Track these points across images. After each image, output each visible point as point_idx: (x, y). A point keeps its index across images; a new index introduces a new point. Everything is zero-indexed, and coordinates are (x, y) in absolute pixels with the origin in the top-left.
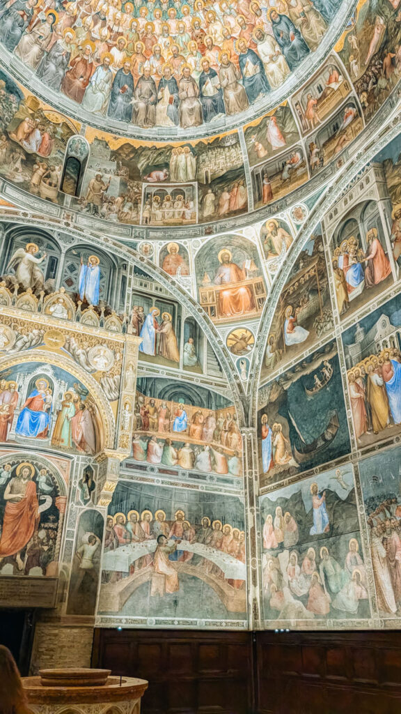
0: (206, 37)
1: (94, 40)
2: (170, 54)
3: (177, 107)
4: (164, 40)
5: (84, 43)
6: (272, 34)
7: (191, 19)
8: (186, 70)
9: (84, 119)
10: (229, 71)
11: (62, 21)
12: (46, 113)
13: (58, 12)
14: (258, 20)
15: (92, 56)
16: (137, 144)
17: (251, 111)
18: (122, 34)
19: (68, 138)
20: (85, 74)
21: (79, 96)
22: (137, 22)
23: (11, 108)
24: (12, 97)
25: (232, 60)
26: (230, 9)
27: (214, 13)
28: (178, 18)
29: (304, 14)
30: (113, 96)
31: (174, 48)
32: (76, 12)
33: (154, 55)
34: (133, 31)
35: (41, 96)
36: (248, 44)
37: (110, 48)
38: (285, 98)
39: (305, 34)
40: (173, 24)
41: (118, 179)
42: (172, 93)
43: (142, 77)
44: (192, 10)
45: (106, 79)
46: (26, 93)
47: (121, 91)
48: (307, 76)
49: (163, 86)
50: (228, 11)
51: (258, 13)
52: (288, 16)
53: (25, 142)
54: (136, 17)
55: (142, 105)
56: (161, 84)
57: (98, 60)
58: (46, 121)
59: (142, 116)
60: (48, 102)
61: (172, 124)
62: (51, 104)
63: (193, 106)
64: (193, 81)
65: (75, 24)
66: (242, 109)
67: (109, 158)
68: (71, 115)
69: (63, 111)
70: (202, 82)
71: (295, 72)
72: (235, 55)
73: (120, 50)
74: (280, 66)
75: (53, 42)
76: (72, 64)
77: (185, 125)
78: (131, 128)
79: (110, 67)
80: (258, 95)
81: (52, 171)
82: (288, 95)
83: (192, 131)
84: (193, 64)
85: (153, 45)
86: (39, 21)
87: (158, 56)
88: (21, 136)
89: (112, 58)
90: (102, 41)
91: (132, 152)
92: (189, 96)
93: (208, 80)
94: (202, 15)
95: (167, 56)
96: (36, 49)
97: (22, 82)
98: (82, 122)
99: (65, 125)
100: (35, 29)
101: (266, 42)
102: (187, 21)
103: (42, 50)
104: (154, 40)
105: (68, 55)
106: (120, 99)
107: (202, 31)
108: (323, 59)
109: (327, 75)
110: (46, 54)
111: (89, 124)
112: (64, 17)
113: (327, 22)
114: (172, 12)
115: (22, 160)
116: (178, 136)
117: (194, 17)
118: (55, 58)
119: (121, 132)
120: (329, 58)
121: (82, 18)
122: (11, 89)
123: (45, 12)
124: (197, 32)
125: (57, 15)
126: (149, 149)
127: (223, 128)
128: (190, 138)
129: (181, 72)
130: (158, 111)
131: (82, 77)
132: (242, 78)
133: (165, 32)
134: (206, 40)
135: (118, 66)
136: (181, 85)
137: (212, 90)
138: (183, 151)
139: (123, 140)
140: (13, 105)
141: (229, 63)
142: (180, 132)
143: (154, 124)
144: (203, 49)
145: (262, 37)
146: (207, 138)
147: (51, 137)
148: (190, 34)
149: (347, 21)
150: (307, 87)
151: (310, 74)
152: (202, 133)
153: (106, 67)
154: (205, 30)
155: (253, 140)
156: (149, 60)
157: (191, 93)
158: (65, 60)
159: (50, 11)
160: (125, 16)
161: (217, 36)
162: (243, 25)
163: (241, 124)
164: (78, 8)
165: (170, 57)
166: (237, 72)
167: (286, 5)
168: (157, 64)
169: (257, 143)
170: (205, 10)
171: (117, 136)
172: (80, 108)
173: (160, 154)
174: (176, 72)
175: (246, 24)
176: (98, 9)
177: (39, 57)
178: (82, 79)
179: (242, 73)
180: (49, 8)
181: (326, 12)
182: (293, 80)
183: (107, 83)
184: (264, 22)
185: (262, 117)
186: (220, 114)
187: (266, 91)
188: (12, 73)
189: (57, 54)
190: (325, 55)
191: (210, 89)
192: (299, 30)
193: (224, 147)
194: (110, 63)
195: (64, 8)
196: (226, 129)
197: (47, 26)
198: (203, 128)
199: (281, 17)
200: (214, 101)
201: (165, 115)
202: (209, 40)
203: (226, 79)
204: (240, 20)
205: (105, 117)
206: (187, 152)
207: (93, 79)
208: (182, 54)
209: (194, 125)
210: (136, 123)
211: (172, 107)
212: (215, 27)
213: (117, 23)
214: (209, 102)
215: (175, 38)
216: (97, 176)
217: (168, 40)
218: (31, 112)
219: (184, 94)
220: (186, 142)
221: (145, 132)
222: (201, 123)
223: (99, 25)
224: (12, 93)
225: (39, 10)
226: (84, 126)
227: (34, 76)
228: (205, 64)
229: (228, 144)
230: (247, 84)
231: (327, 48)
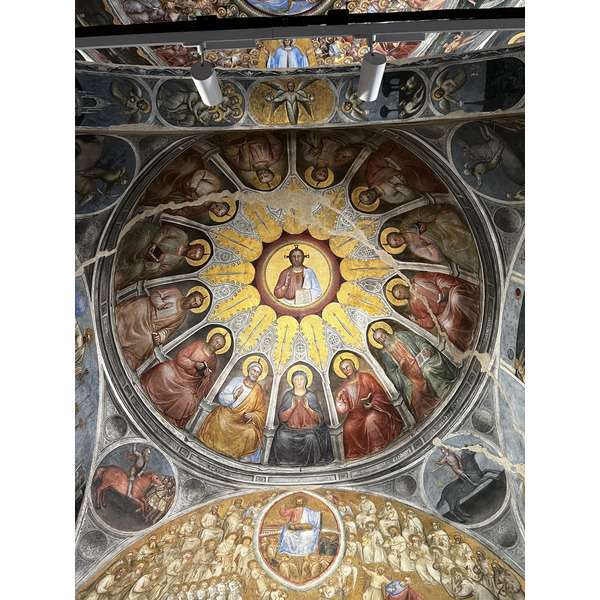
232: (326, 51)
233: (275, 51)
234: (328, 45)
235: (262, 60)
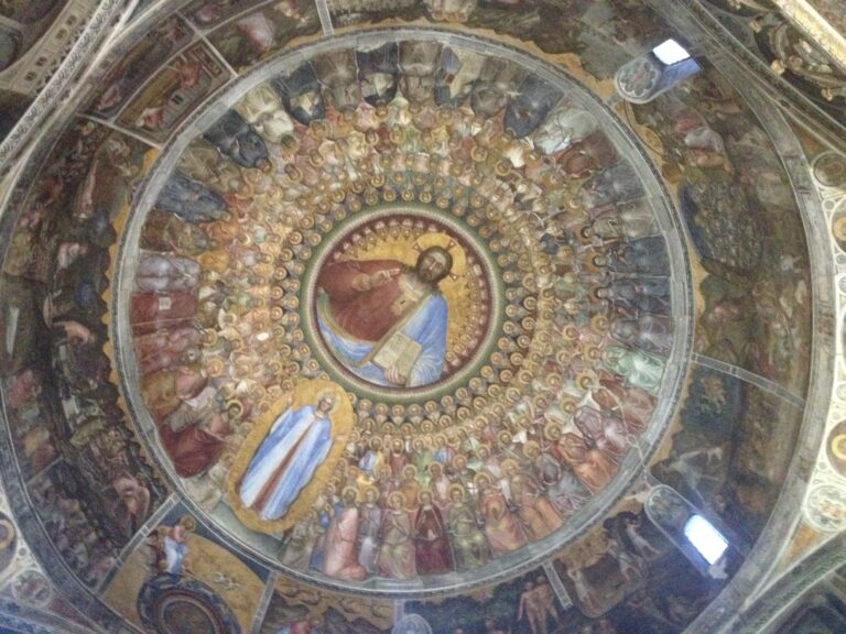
0: (375, 144)
1: (542, 186)
2: (435, 134)
3: (442, 70)
4: (439, 152)
5: (558, 187)
6: (269, 145)
7: (394, 167)
8: (415, 111)
9: (605, 111)
10: (343, 101)
11: (575, 222)
12: (661, 150)
13: (574, 234)
14: (291, 159)
15: (553, 170)
16: (531, 46)
17: (307, 53)
18: (499, 177)
19: (645, 105)
20: (574, 156)
21: (596, 139)
22: (472, 182)
23: (707, 191)
24: (697, 200)
25: (337, 114)
26: (333, 173)
27: (357, 169)
28: (412, 173)
29: (217, 175)
30: (544, 114)
31: (427, 139)
32: (551, 223)
33: (460, 138)
34: (481, 175)
35: (655, 172)
36: (309, 131)
37: (523, 168)
38: (243, 77)
39: (211, 153)
40: (422, 167)
41: (585, 19)
42: (447, 88)
43: (488, 116)
44: (390, 176)
45: (544, 138)
46: (673, 189)
47: (529, 114)
48: (204, 108)
49: (459, 99)
50: (336, 170)
51: (290, 169)
52: (243, 169)
53: (717, 149)
54: (472, 189)
55: (502, 86)
56: (461, 100)
57: (547, 161)
58: (669, 144)
59: (507, 73)
60: (648, 160)
61: (457, 50)
62: (644, 154)
63: (413, 65)
64: (406, 95)
65: (558, 211)
66: (323, 57)
67: (588, 50)
68: (623, 125)
69: (633, 138)
70: (391, 93)
71: (225, 110)
72: (332, 120)
73: (509, 161)
74: (254, 111)
75: (599, 211)
76: (587, 174)
77: (434, 46)
78: (531, 67)
79: (532, 146)
80: (293, 74)
81: (697, 93)
82: (237, 81)
83: (424, 36)
84: (402, 117)
85: (459, 152)
86: (605, 239)
87: (455, 136)
88: (717, 160)
89: (525, 156)
90: (531, 181)
91: (544, 40)
92: (417, 80)
93: (380, 94)
94: (376, 168)
95: (442, 133)
96: (627, 217)
97: (671, 202)
98: (609, 109)
99: (639, 121)
100: (615, 235)
101: (278, 134)
102: (400, 165)
103: (620, 210)
104: (455, 156)
105: (587, 186)
106: (535, 105)
107: (379, 152)
108: (178, 133)
109: (166, 118)
110: (618, 204)
111: (600, 101)
112: (569, 225)
113: (178, 174)
114: (418, 180)
115: (738, 139)
116: (450, 35)
117: (388, 168)
118: (607, 193)
119: (552, 69)
120: (168, 138)
121: (547, 214)
122: (690, 207)
123: (590, 243)
124: (387, 152)
125: (578, 233)
126: (509, 33)
127: (362, 34)
128: (427, 29)
129: (425, 110)
130: (478, 72)
131: (581, 155)
132: (322, 93)
133: (435, 160)
134: (375, 140)
135: (520, 144)
136: (428, 95)
137: (376, 80)
138: (445, 17)
139: (552, 58)
140: (701, 191)
141: (343, 110)
142: (445, 40)
143: (489, 60)
144: (383, 131)
145: (286, 140)
146: (395, 25)
147: (672, 123)
148: (398, 150)
149: (144, 188)
150: (202, 96)
151: (199, 113)
152: (403, 31)
153: (539, 151)
154: (375, 151)
155: (303, 20)
156: (470, 135)
157: (413, 83)
158: (594, 183)
159: (586, 240)
160: (486, 195)
161: (358, 144)
162: (315, 153)
163: (328, 39)
164: (546, 226)
165: (437, 131)
166: (330, 99)
167: (246, 179)
168: (461, 127)
169: (297, 16)
170: (372, 174)
171: (561, 67)
172: (603, 125)
173: (492, 21)
174: (431, 111)
175: (312, 156)
176: (520, 214)
177: (629, 208)
178: (583, 152)
179: (322, 98)
180: (585, 244)
181: (182, 184)
182: (231, 100)
183: (546, 133)
184: (280, 159)
185: (287, 48)
186: (367, 51)
187: (278, 79)
188: (677, 219)
189: (602, 195)
190: (175, 139)
191: (380, 84)
192: (222, 155)
193: (361, 12)
194: (532, 152)
195: (564, 234)
196: (356, 32)
197: (599, 228)
198: (400, 37)
199: (254, 166)
200: (373, 67)
201: (465, 65)
202: (372, 140)
203: (350, 91)
204: (319, 160)
205: (569, 95)
206: (439, 13)
207: (564, 146)
208: (417, 131)
209: (415, 42)
210: (520, 69)
211: (450, 70)
212: (358, 153)
213: (500, 192)
214: (384, 66)
215: (423, 151)
216: (621, 40)
217: (435, 150)
218: (682, 167)
219: (425, 83)
220: (439, 25)
221: (509, 54)
222: (403, 43)
223: (526, 198)
224: (693, 204)
225: (597, 249)
226: (610, 102)
227: (649, 196)
228: (384, 113)
229: (354, 15)
230: (314, 85)
231: (173, 148)
232: (360, 454)
233: (301, 406)
234: (367, 448)
235: (276, 408)
